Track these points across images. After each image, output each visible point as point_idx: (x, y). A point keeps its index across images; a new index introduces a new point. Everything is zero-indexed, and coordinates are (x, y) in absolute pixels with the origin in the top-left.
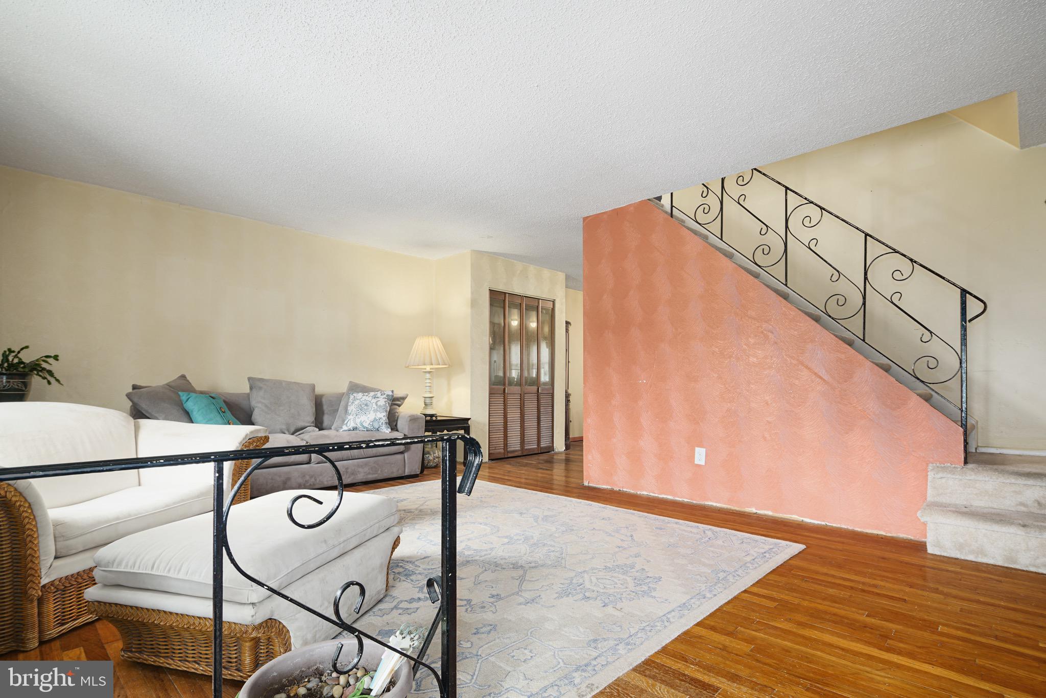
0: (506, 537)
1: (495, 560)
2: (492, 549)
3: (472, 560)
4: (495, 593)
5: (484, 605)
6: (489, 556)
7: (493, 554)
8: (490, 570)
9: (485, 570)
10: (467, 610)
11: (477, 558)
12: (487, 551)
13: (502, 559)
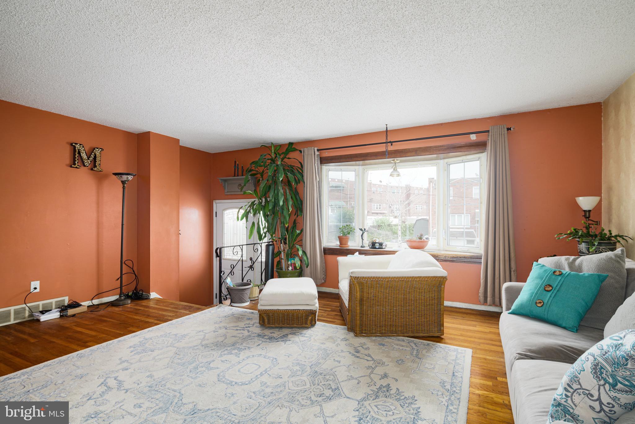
0: (212, 369)
1: (218, 348)
2: (221, 356)
3: (231, 346)
4: (216, 333)
5: (220, 328)
6: (222, 350)
7: (220, 352)
8: (220, 342)
9: (222, 342)
10: (226, 326)
11: (229, 348)
12: (224, 354)
13: (214, 349)
